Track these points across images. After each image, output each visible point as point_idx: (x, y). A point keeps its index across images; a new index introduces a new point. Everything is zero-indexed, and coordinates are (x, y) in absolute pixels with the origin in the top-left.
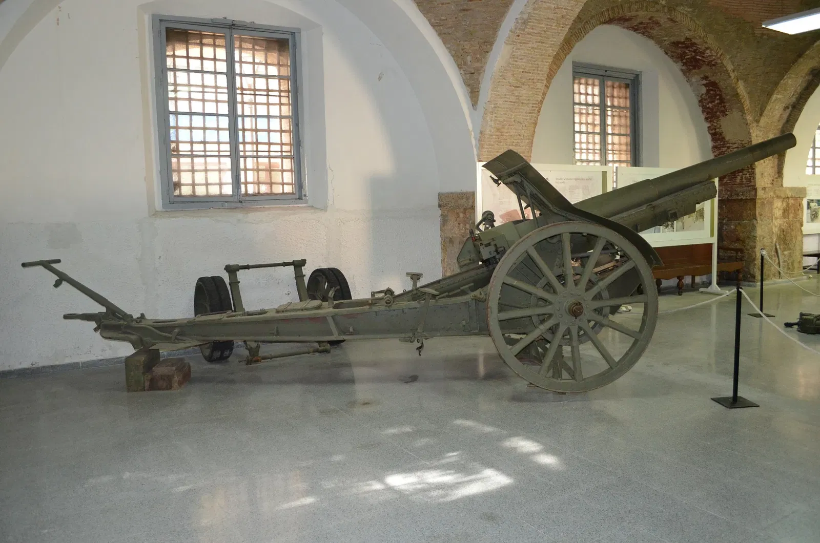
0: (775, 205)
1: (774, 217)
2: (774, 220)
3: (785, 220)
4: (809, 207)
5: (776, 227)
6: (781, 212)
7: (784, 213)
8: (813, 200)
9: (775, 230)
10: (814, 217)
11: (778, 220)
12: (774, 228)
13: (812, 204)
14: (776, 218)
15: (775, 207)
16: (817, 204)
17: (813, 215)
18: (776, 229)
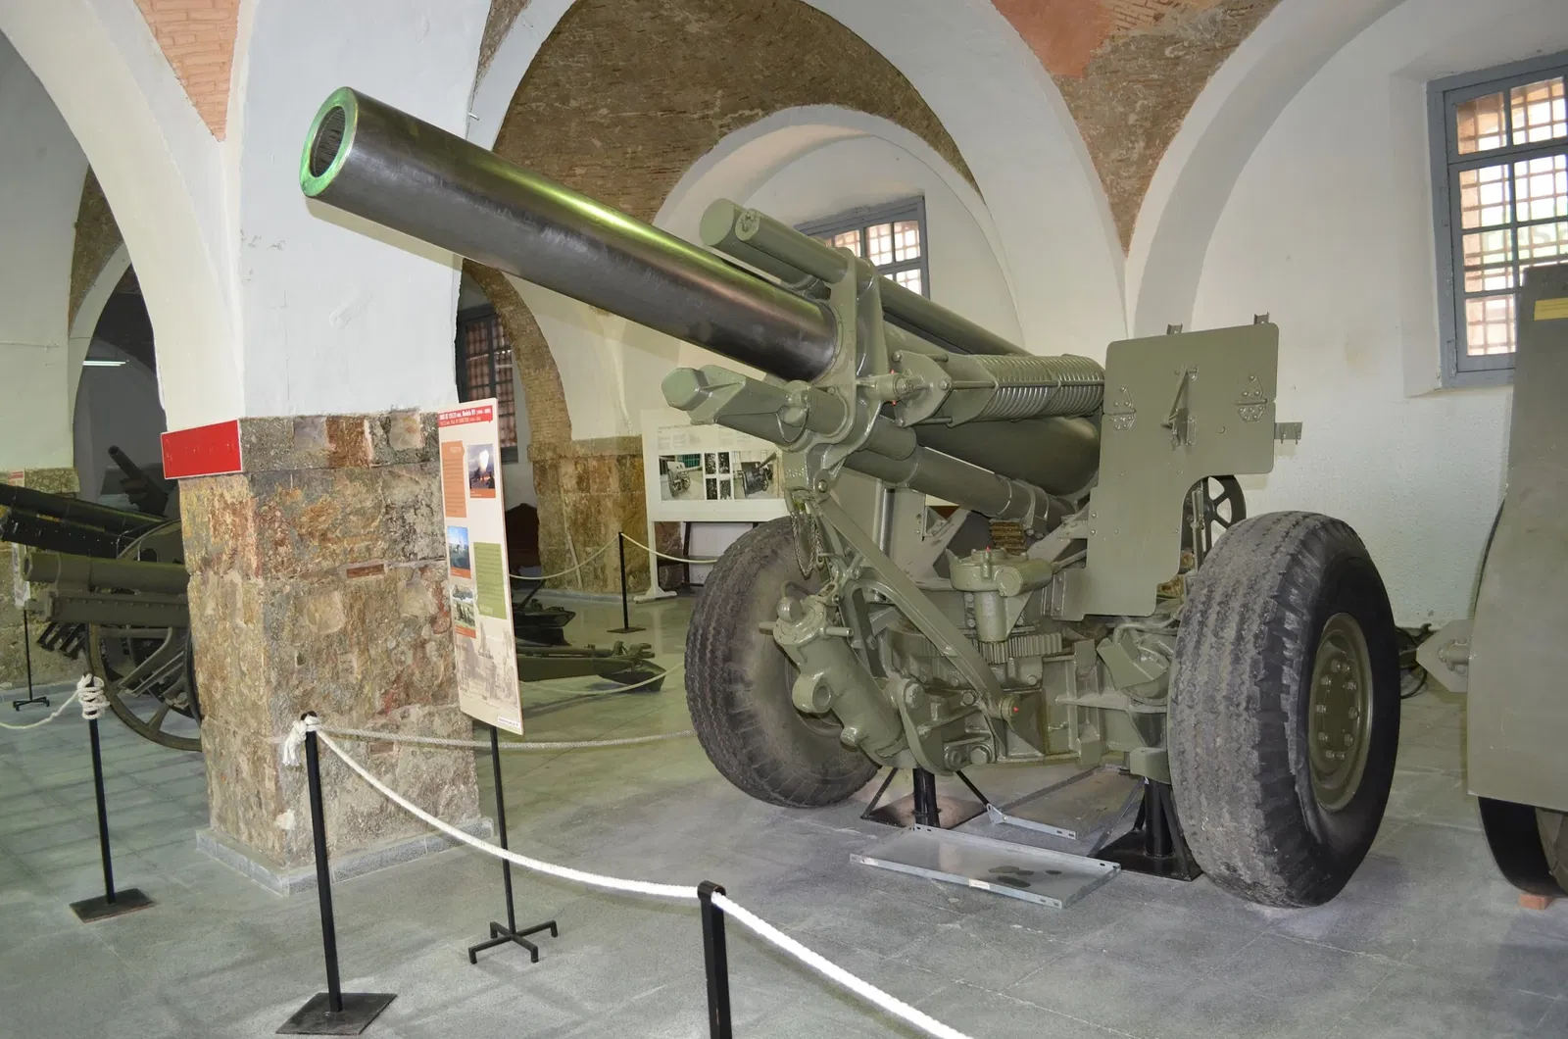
0: (563, 470)
1: (562, 489)
2: (562, 494)
3: (583, 495)
4: (664, 468)
5: (567, 505)
6: (574, 482)
7: (579, 483)
8: (673, 457)
9: (567, 510)
10: (679, 489)
11: (570, 494)
12: (565, 507)
13: (670, 464)
14: (566, 492)
15: (563, 473)
16: (683, 464)
17: (675, 485)
18: (569, 510)
